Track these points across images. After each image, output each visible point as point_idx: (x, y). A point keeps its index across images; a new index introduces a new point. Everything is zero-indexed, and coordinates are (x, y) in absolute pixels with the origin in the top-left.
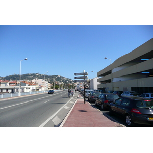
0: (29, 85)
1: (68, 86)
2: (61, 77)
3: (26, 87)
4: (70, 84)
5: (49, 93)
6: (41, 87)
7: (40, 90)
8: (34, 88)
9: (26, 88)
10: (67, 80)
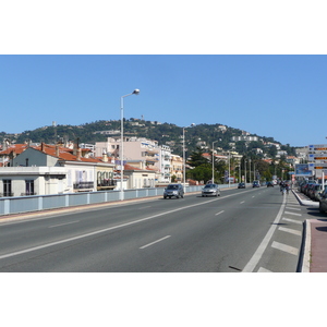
0: (60, 164)
1: (261, 167)
2: (231, 132)
3: (42, 170)
4: (267, 159)
5: (165, 198)
6: (129, 171)
7: (122, 185)
8: (91, 174)
9: (47, 176)
10: (255, 145)
